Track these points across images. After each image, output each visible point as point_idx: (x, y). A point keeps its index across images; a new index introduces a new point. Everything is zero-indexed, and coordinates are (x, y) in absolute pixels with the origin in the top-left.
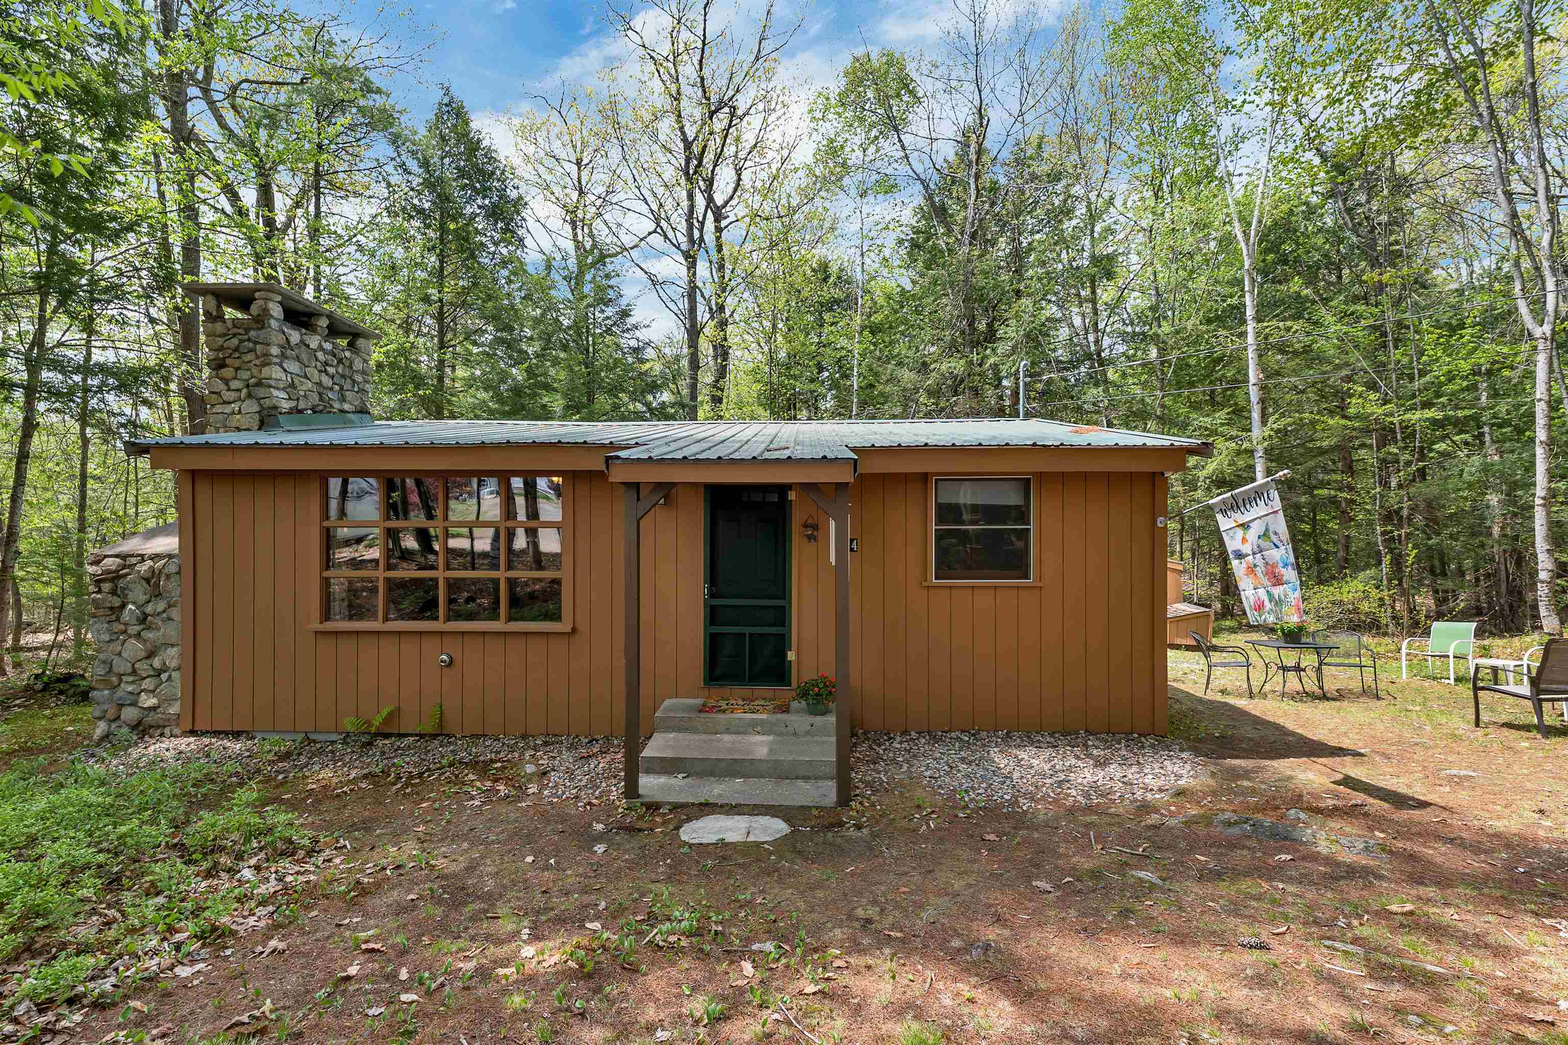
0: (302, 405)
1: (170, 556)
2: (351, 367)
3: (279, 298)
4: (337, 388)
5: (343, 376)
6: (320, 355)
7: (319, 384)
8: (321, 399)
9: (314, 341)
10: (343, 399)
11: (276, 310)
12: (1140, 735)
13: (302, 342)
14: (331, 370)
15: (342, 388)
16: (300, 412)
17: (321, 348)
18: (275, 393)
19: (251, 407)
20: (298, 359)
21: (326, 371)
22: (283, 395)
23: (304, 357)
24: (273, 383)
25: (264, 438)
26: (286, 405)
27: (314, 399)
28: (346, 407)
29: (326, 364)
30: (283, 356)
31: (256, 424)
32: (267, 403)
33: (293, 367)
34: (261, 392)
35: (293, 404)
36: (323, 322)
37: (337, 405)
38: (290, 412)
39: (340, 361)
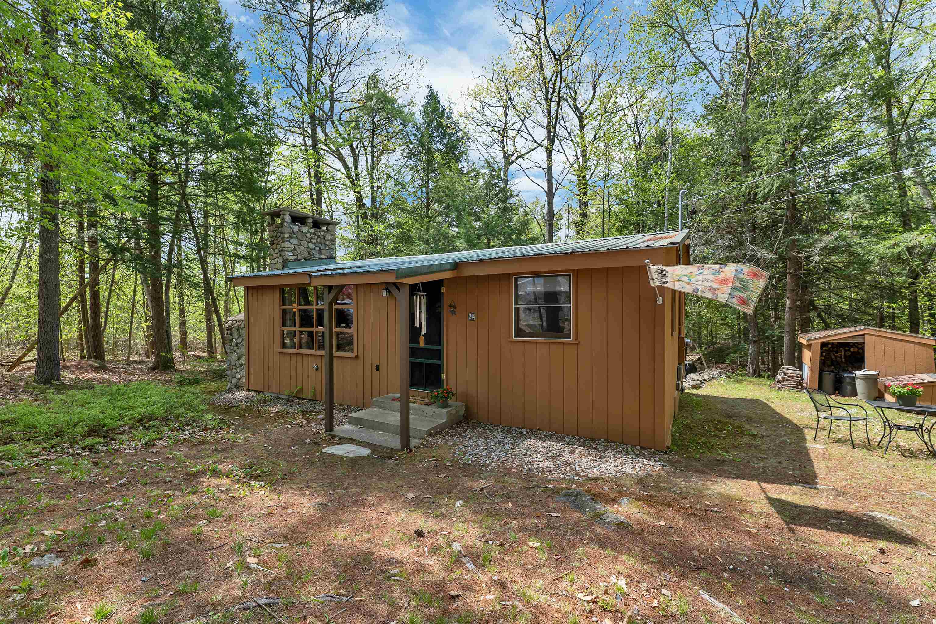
0: (299, 257)
1: (243, 321)
2: (324, 238)
3: (289, 213)
4: (317, 248)
5: (320, 243)
6: (308, 235)
7: (308, 248)
8: (309, 254)
9: (305, 229)
10: (321, 253)
11: (288, 218)
12: (641, 448)
13: (299, 230)
14: (314, 241)
15: (320, 249)
16: (299, 260)
17: (308, 232)
18: (287, 253)
19: (280, 260)
20: (297, 238)
21: (311, 242)
22: (291, 254)
23: (299, 237)
24: (286, 249)
25: (285, 271)
26: (292, 258)
27: (306, 254)
28: (322, 256)
29: (312, 238)
30: (291, 237)
31: (281, 267)
32: (285, 258)
33: (295, 241)
34: (283, 254)
35: (295, 257)
36: (310, 221)
37: (317, 256)
38: (295, 260)
39: (318, 237)
